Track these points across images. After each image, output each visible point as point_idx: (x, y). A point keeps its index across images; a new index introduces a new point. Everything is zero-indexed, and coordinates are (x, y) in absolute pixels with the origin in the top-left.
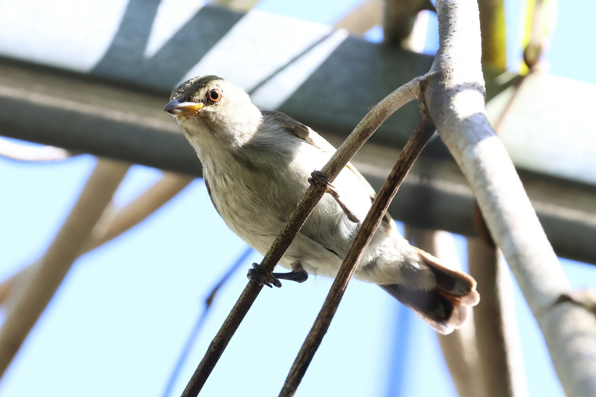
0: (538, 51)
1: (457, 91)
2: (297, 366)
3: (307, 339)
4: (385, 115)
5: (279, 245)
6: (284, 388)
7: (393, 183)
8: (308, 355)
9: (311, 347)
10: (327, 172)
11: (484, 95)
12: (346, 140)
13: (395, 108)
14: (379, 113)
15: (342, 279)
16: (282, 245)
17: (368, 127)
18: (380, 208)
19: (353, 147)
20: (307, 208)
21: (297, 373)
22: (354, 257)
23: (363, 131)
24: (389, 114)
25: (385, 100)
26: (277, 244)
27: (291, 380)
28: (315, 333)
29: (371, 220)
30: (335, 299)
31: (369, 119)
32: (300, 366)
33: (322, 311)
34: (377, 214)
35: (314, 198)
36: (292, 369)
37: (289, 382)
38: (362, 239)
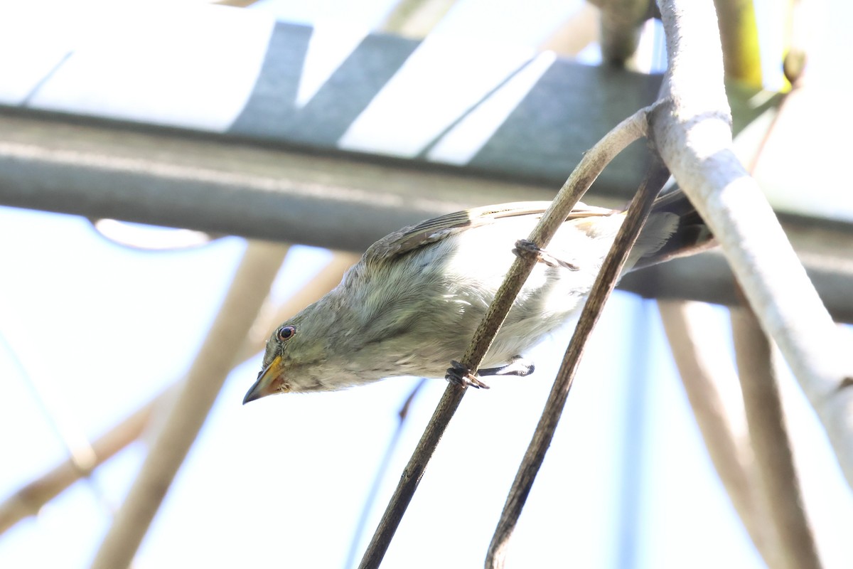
0: (802, 60)
1: (695, 122)
2: (515, 493)
3: (525, 456)
4: (604, 160)
5: (481, 338)
6: (501, 522)
7: (621, 246)
8: (529, 478)
9: (531, 466)
10: (536, 238)
11: (730, 124)
12: (558, 195)
13: (617, 150)
14: (596, 158)
15: (564, 376)
16: (485, 337)
17: (585, 177)
18: (607, 279)
19: (567, 204)
20: (513, 287)
21: (515, 501)
22: (578, 346)
23: (578, 183)
24: (610, 158)
25: (603, 140)
26: (479, 337)
27: (509, 512)
28: (535, 448)
29: (597, 296)
30: (558, 402)
31: (585, 167)
32: (519, 493)
33: (543, 418)
34: (603, 288)
35: (522, 273)
36: (509, 496)
37: (506, 514)
38: (586, 321)
